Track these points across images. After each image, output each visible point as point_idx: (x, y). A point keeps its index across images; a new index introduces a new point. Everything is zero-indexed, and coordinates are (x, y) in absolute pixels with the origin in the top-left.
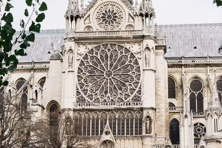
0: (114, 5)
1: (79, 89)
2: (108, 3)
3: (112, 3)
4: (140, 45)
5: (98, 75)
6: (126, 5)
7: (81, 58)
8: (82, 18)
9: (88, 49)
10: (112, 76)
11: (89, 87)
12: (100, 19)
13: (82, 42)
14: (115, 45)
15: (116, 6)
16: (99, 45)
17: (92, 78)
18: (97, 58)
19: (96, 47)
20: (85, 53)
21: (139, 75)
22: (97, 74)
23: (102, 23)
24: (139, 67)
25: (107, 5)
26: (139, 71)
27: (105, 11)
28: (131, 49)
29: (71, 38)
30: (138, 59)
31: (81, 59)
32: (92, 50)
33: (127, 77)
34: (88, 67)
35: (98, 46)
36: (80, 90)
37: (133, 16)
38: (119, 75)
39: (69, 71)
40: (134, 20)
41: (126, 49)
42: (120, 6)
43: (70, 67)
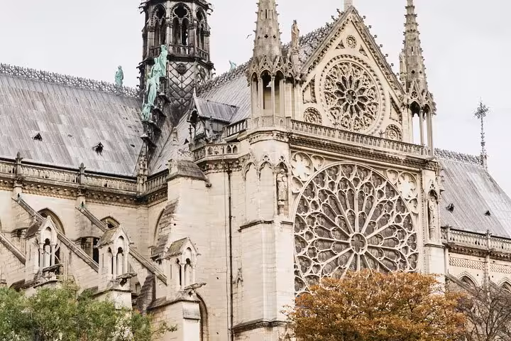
0: (359, 68)
1: (301, 273)
2: (349, 59)
3: (357, 61)
4: (414, 181)
5: (338, 243)
6: (387, 74)
7: (302, 190)
8: (298, 86)
9: (315, 170)
10: (366, 249)
11: (321, 271)
12: (332, 96)
13: (304, 150)
14: (367, 170)
15: (363, 72)
16: (336, 163)
17: (324, 247)
18: (333, 198)
19: (329, 169)
20: (308, 180)
21: (416, 255)
22: (335, 239)
23: (337, 108)
24: (414, 236)
25: (346, 64)
26: (414, 246)
27: (343, 78)
28: (399, 189)
29: (281, 134)
30: (412, 215)
31: (301, 194)
32: (323, 174)
33: (393, 258)
34: (316, 216)
35: (334, 167)
36: (303, 276)
37: (399, 106)
38: (377, 248)
39: (284, 223)
40: (401, 116)
41: (388, 185)
42: (372, 73)
43: (282, 210)
